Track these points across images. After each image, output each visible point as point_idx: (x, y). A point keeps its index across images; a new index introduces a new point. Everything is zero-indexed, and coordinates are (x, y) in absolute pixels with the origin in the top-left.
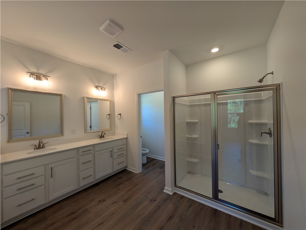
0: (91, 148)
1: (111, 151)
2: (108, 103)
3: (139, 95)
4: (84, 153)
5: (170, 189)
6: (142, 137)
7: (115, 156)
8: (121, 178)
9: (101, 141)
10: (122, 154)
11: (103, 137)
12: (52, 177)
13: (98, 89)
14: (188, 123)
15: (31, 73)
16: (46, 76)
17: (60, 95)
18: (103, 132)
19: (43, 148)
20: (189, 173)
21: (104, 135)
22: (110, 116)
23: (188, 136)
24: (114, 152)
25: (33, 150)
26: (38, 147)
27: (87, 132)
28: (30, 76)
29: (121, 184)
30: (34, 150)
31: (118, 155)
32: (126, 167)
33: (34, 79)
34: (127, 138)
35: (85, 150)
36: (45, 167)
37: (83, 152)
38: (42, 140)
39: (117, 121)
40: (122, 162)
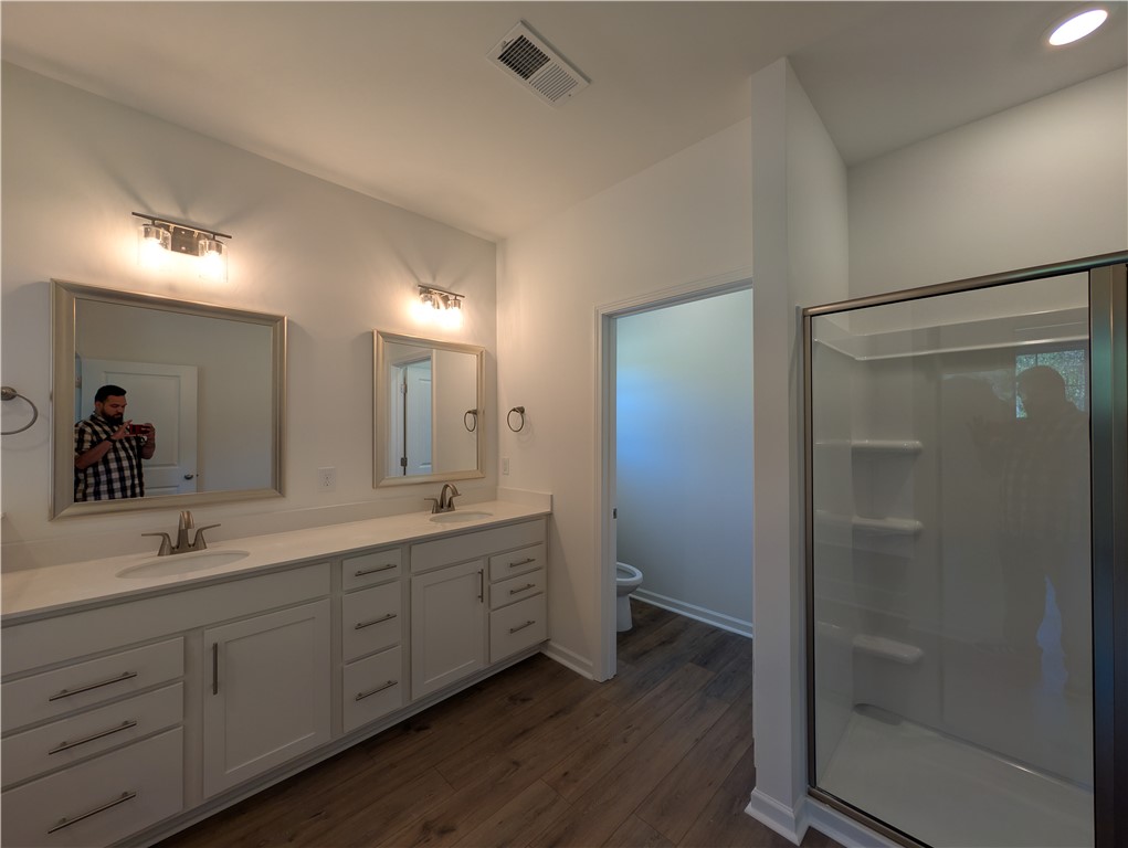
0: (393, 557)
1: (482, 573)
2: (471, 361)
3: (609, 320)
4: (362, 582)
5: (789, 812)
6: (618, 514)
7: (499, 594)
8: (524, 700)
9: (439, 528)
10: (529, 586)
11: (449, 506)
12: (215, 692)
13: (430, 299)
14: (859, 454)
15: (153, 219)
16: (215, 234)
17: (273, 321)
18: (447, 486)
19: (195, 546)
20: (861, 707)
21: (454, 499)
22: (481, 417)
23: (857, 520)
24: (494, 577)
25: (152, 556)
26: (174, 544)
27: (383, 483)
28: (147, 234)
29: (525, 732)
30: (159, 555)
31: (512, 592)
32: (545, 643)
33: (164, 245)
34: (549, 516)
35: (371, 564)
36: (185, 640)
37: (359, 574)
38: (188, 513)
39: (507, 436)
40: (529, 623)
